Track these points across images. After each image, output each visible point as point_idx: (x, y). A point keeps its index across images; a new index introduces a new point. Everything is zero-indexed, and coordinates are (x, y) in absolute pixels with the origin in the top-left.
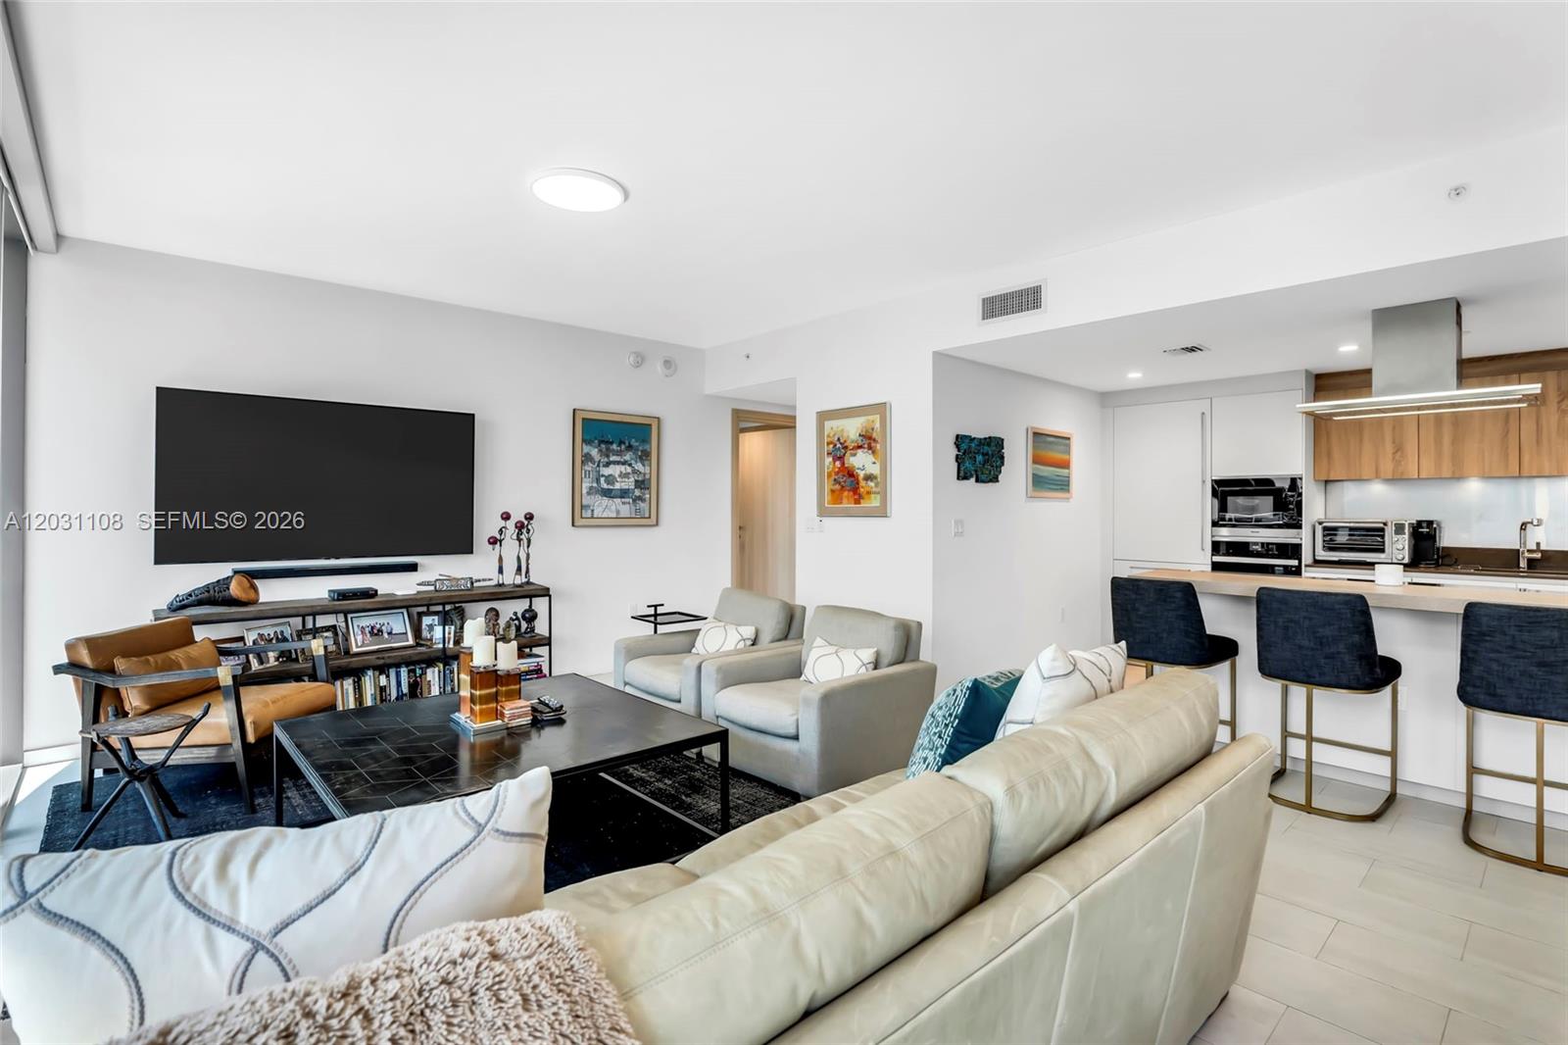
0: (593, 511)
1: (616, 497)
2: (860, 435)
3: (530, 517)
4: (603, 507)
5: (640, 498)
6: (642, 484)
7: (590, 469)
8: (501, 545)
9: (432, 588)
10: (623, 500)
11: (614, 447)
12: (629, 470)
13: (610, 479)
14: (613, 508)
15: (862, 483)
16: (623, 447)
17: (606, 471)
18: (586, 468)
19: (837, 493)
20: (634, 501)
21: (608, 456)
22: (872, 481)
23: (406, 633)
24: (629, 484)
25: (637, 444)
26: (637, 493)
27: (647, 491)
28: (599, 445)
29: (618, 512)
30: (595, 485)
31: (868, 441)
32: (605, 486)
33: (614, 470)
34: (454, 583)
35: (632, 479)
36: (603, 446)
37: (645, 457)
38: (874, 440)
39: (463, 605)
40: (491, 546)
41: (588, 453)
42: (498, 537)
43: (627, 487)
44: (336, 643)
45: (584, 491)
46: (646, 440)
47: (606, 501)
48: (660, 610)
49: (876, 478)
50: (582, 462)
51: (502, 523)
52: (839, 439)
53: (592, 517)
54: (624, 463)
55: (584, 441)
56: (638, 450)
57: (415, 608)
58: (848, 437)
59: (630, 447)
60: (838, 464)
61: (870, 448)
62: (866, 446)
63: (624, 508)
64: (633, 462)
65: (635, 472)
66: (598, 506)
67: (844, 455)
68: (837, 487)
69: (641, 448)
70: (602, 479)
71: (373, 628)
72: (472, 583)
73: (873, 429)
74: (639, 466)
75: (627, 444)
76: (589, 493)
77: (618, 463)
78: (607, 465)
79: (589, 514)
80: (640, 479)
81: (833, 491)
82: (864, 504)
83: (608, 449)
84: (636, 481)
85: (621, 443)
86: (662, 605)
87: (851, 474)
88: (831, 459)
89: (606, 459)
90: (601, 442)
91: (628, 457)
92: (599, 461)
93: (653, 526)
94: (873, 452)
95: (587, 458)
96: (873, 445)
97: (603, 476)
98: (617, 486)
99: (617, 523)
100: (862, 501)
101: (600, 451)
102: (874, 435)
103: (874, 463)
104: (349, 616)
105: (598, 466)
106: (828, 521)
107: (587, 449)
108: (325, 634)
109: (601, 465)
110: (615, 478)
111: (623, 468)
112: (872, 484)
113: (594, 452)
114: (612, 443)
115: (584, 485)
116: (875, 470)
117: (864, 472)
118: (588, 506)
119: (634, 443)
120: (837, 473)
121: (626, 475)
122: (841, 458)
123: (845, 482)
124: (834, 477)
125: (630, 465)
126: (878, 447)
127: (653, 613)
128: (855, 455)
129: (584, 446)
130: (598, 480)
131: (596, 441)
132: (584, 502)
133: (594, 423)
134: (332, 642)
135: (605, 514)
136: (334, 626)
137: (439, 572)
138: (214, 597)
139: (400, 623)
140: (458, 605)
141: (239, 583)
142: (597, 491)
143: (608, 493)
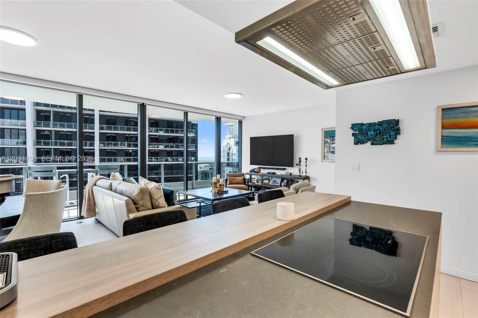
0: (328, 158)
3: (307, 159)
7: (327, 145)
9: (285, 174)
14: (335, 157)
21: (333, 141)
23: (279, 183)
28: (330, 138)
30: (329, 150)
32: (332, 150)
36: (331, 138)
40: (297, 166)
42: (298, 164)
45: (325, 152)
47: (332, 155)
50: (325, 143)
66: (330, 156)
70: (331, 148)
71: (274, 181)
72: (291, 174)
76: (327, 152)
78: (333, 144)
83: (333, 139)
89: (332, 142)
90: (331, 137)
95: (326, 142)
97: (331, 147)
101: (330, 140)
104: (272, 178)
105: (330, 144)
107: (326, 139)
115: (325, 150)
129: (325, 138)
130: (330, 149)
131: (329, 137)
132: (325, 155)
133: (329, 132)
134: (268, 182)
135: (332, 159)
136: (269, 179)
137: (288, 171)
138: (253, 171)
139: (279, 180)
140: (291, 179)
141: (257, 169)
142: (329, 152)
143: (333, 152)
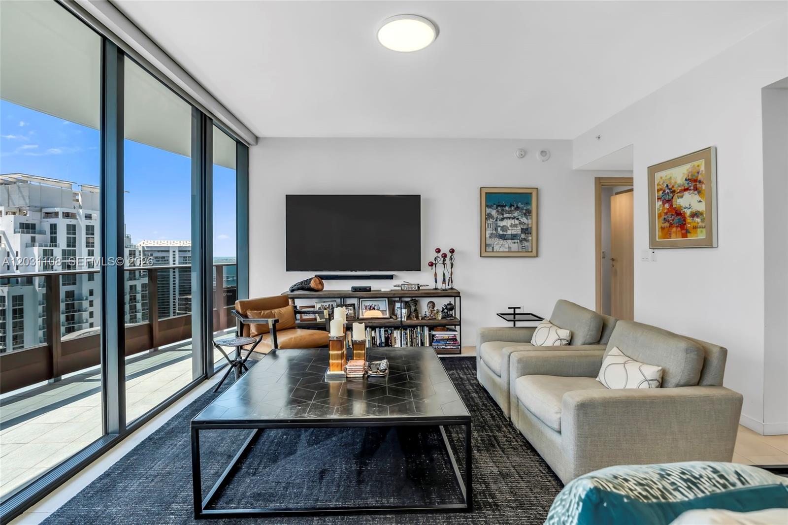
0: (493, 247)
1: (508, 239)
2: (686, 180)
3: (452, 251)
4: (500, 245)
5: (525, 240)
6: (526, 231)
7: (491, 223)
8: (436, 267)
9: (400, 288)
10: (513, 241)
11: (507, 208)
12: (517, 222)
13: (504, 228)
14: (507, 246)
15: (689, 220)
16: (513, 208)
17: (502, 224)
18: (489, 222)
19: (666, 230)
20: (521, 241)
21: (503, 214)
22: (698, 217)
23: (386, 311)
24: (517, 231)
25: (523, 206)
26: (523, 236)
27: (529, 235)
28: (497, 208)
29: (510, 248)
30: (494, 232)
31: (694, 184)
32: (501, 233)
33: (507, 223)
34: (410, 286)
35: (520, 228)
36: (499, 208)
37: (528, 213)
38: (700, 182)
39: (417, 299)
40: (430, 267)
41: (489, 213)
42: (434, 262)
43: (516, 233)
44: (355, 313)
45: (488, 236)
46: (528, 203)
47: (501, 241)
48: (517, 311)
49: (702, 214)
50: (486, 218)
51: (436, 255)
52: (667, 186)
53: (493, 251)
54: (513, 218)
55: (487, 206)
56: (523, 209)
57: (391, 298)
58: (676, 182)
59: (517, 208)
60: (667, 206)
61: (696, 189)
62: (692, 188)
63: (515, 247)
64: (520, 217)
65: (521, 223)
66: (497, 244)
67: (672, 198)
68: (667, 224)
69: (525, 208)
70: (499, 229)
71: (371, 307)
72: (419, 287)
73: (698, 173)
74: (524, 220)
75: (515, 206)
76: (490, 237)
77: (510, 218)
78: (502, 219)
79: (491, 249)
80: (525, 227)
81: (663, 228)
82: (691, 237)
83: (502, 210)
84: (522, 229)
85: (511, 206)
86: (520, 308)
87: (678, 213)
88: (661, 203)
89: (501, 216)
90: (498, 206)
91: (516, 214)
92: (497, 218)
93: (534, 257)
94: (699, 192)
95: (489, 216)
96: (698, 185)
97: (499, 226)
98: (509, 232)
99: (509, 255)
100: (688, 234)
101: (498, 211)
102: (700, 177)
103: (700, 201)
104: (361, 300)
105: (496, 220)
106: (661, 254)
107: (488, 211)
108: (350, 308)
109: (498, 220)
110: (507, 227)
111: (513, 221)
112: (698, 220)
113: (494, 212)
114: (505, 206)
115: (487, 232)
116: (701, 207)
117: (690, 210)
118: (490, 245)
119: (520, 205)
120: (666, 214)
121: (515, 226)
122: (669, 201)
123: (673, 220)
124: (663, 217)
125: (518, 219)
126: (704, 186)
127: (513, 312)
128: (682, 197)
129: (487, 209)
130: (496, 229)
131: (495, 206)
132: (487, 243)
133: (494, 195)
134: (352, 312)
135: (501, 250)
136: (354, 305)
137: (404, 279)
138: (304, 286)
139: (383, 305)
140: (413, 298)
141: (315, 281)
142: (496, 236)
143: (503, 237)
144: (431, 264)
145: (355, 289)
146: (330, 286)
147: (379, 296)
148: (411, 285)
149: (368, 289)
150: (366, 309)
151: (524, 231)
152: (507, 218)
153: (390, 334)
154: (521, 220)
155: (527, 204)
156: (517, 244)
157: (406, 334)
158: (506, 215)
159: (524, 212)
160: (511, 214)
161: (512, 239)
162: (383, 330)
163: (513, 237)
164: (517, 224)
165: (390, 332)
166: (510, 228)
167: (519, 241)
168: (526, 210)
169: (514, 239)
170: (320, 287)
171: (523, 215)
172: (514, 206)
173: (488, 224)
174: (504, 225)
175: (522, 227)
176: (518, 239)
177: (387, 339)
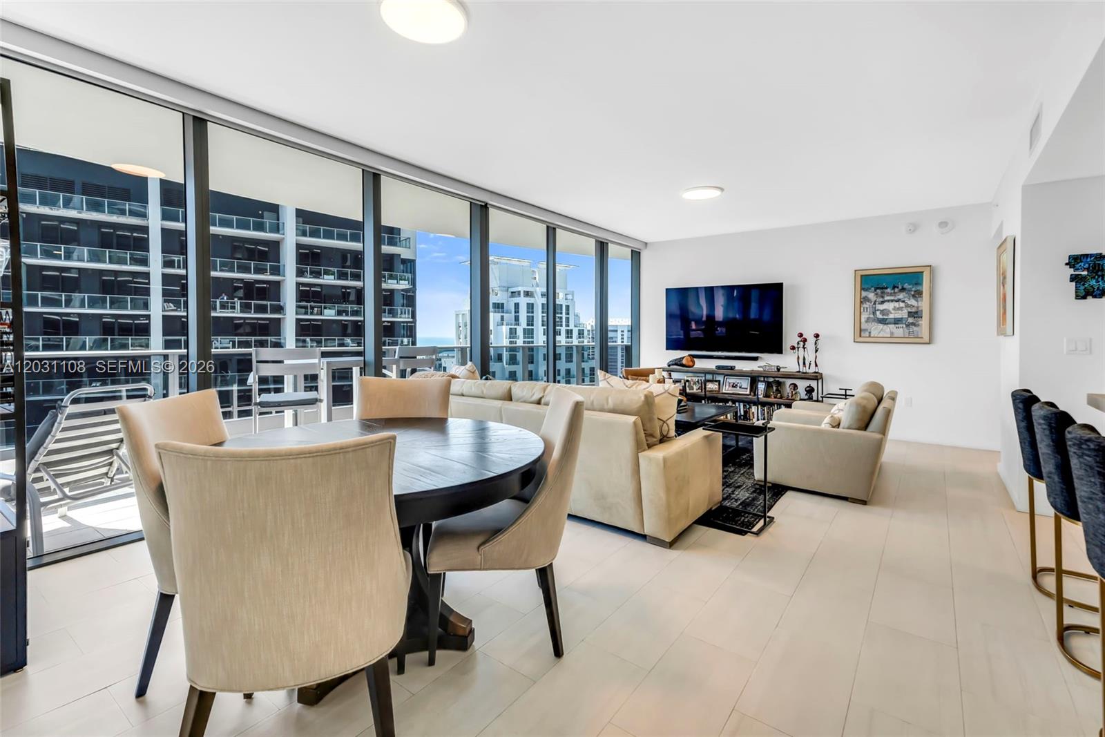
0: (870, 333)
1: (890, 324)
3: (816, 336)
4: (877, 330)
5: (913, 324)
6: (916, 314)
7: (868, 306)
8: (798, 350)
9: (763, 370)
10: (897, 326)
11: (889, 290)
12: (902, 305)
13: (885, 312)
14: (888, 331)
16: (896, 290)
17: (882, 307)
18: (865, 306)
20: (908, 326)
21: (883, 297)
23: (747, 389)
24: (903, 314)
25: (911, 286)
26: (911, 320)
27: (920, 319)
28: (875, 290)
29: (892, 333)
30: (872, 316)
32: (881, 317)
33: (889, 306)
34: (770, 368)
35: (906, 311)
36: (878, 291)
37: (917, 295)
39: (780, 379)
40: (792, 351)
41: (866, 297)
42: (796, 346)
43: (901, 317)
44: (719, 388)
45: (863, 320)
46: (919, 283)
47: (881, 326)
50: (861, 302)
53: (870, 336)
54: (897, 301)
55: (862, 289)
56: (911, 291)
57: (754, 379)
59: (903, 289)
63: (898, 331)
64: (906, 299)
65: (907, 306)
66: (875, 329)
69: (913, 289)
70: (878, 313)
71: (733, 384)
72: (779, 369)
74: (912, 302)
75: (900, 287)
76: (866, 322)
77: (892, 301)
78: (883, 303)
79: (867, 334)
80: (913, 311)
83: (883, 293)
84: (908, 312)
85: (894, 287)
89: (881, 299)
90: (877, 289)
91: (901, 296)
92: (875, 301)
93: (926, 344)
95: (865, 300)
97: (878, 310)
98: (891, 316)
99: (891, 341)
101: (877, 294)
104: (724, 377)
105: (875, 304)
107: (864, 294)
108: (715, 383)
109: (877, 303)
110: (889, 311)
111: (897, 304)
113: (871, 296)
114: (886, 288)
115: (863, 317)
118: (866, 330)
119: (906, 286)
121: (900, 309)
125: (904, 301)
129: (863, 292)
130: (874, 313)
131: (873, 288)
132: (862, 327)
133: (871, 277)
134: (717, 387)
135: (881, 335)
136: (719, 381)
137: (767, 362)
138: (678, 363)
139: (746, 383)
140: (777, 379)
141: (687, 359)
142: (874, 320)
143: (883, 322)
144: (793, 348)
145: (719, 367)
146: (700, 364)
147: (742, 375)
148: (772, 366)
149: (732, 368)
150: (729, 386)
151: (910, 314)
152: (888, 301)
153: (749, 409)
154: (909, 303)
155: (916, 284)
156: (902, 329)
157: (764, 410)
158: (886, 298)
159: (913, 293)
160: (895, 296)
161: (895, 324)
162: (742, 405)
163: (897, 321)
164: (902, 307)
165: (748, 406)
166: (893, 312)
167: (904, 326)
168: (915, 291)
169: (897, 324)
170: (691, 364)
171: (911, 298)
172: (898, 287)
173: (864, 308)
174: (884, 308)
175: (909, 310)
176: (902, 324)
177: (746, 412)
